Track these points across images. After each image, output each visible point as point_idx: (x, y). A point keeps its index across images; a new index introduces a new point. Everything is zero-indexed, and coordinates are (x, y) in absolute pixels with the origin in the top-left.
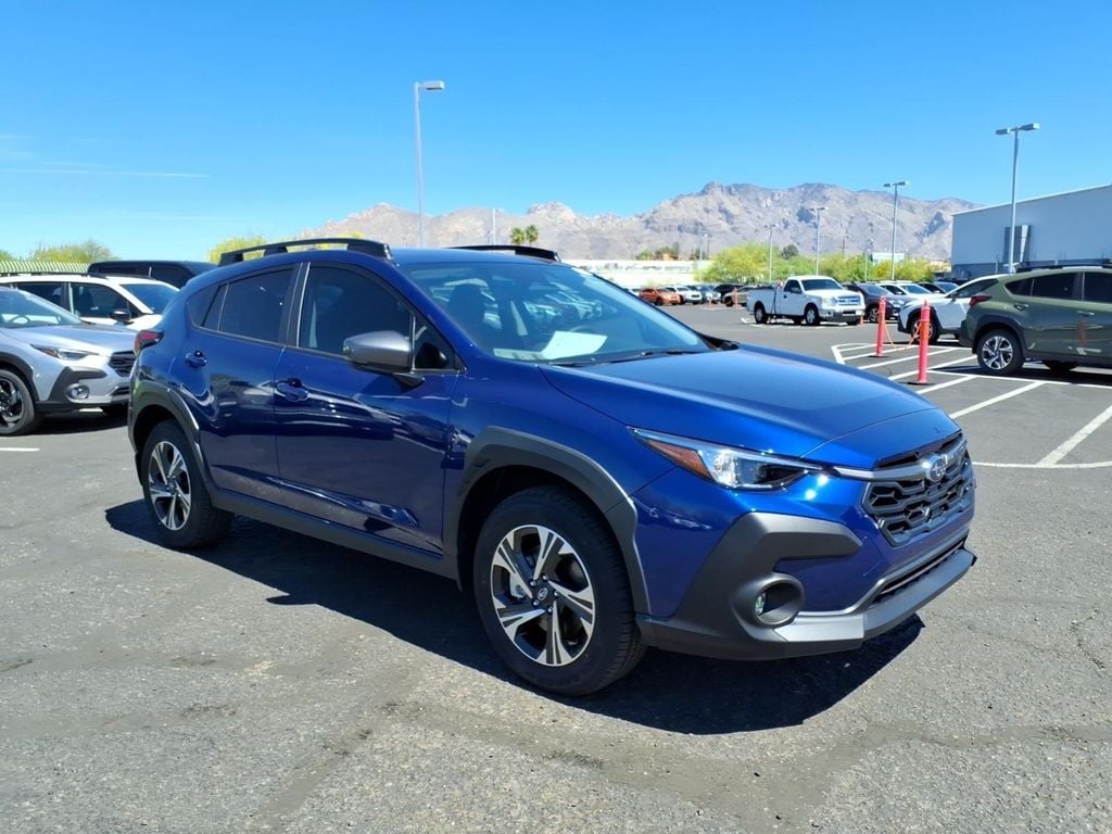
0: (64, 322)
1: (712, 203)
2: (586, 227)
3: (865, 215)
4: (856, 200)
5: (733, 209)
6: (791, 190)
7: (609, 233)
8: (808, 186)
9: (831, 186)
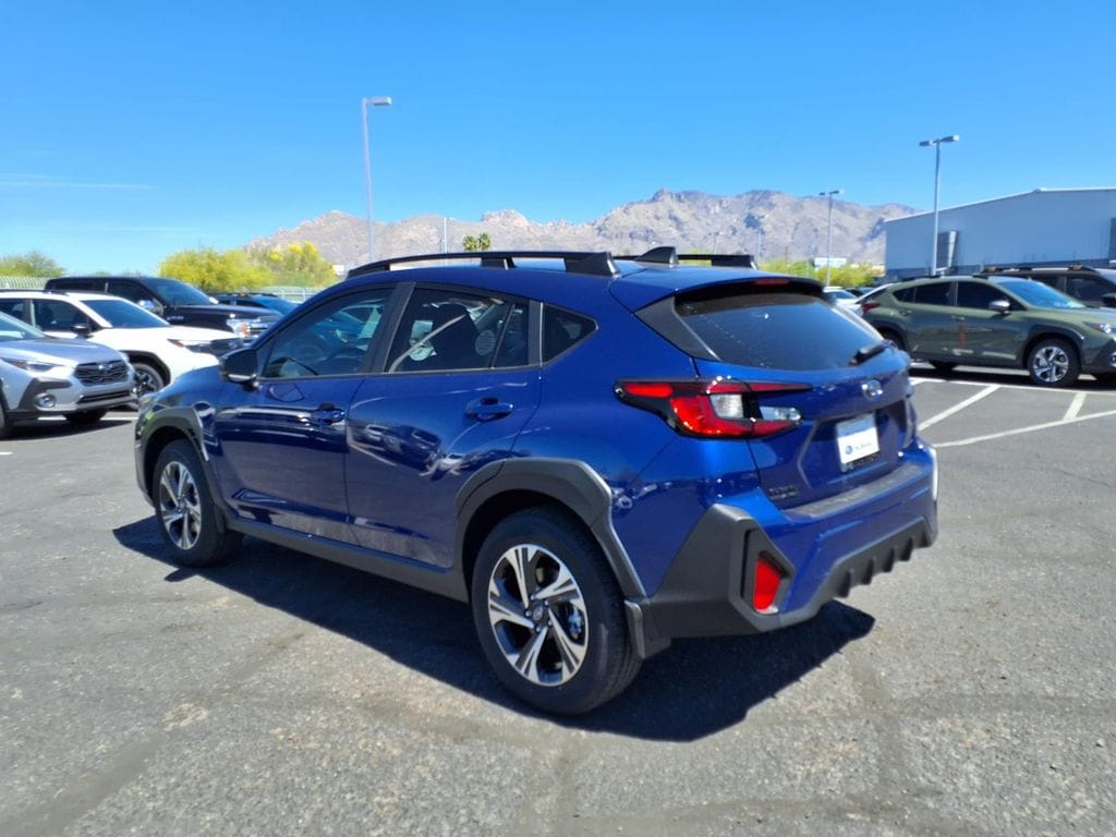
0: (28, 336)
1: (663, 211)
2: (539, 234)
3: (810, 221)
4: (802, 207)
5: (682, 216)
6: (739, 197)
7: (562, 240)
8: (755, 192)
9: (778, 193)
